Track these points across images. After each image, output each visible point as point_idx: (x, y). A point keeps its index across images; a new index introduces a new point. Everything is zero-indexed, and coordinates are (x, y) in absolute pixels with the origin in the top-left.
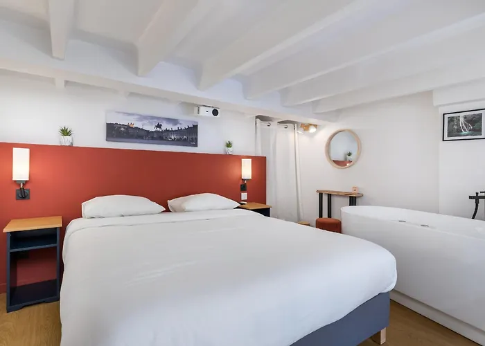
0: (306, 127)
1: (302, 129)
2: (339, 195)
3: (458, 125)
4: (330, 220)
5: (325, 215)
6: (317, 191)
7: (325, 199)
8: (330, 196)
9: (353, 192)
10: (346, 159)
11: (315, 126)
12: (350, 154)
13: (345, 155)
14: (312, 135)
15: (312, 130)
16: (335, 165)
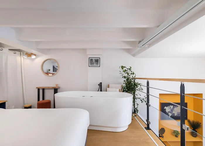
0: (29, 55)
1: (26, 55)
2: (49, 88)
3: (93, 62)
4: (44, 101)
5: (41, 99)
6: (37, 88)
7: (41, 91)
8: (43, 90)
9: (56, 86)
10: (48, 72)
11: (35, 55)
12: (49, 70)
13: (47, 70)
14: (33, 60)
15: (33, 57)
16: (46, 74)
